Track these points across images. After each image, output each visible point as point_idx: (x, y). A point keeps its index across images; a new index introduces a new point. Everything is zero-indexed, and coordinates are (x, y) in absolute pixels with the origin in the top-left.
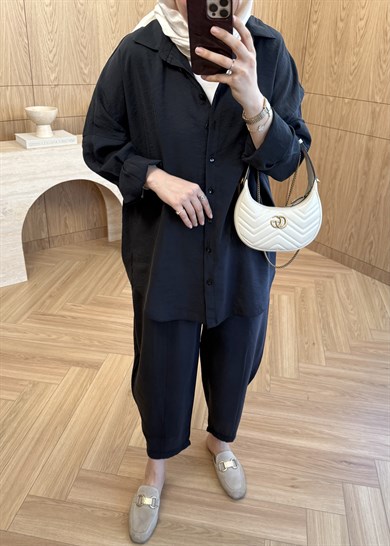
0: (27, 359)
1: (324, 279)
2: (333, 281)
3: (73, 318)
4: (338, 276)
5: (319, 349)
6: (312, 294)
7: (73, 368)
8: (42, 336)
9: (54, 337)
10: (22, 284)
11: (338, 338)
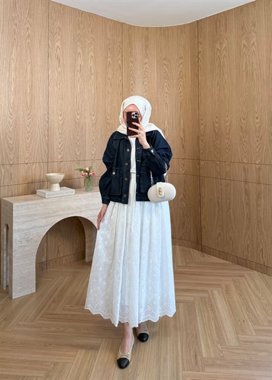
0: (45, 346)
1: (238, 278)
2: (244, 279)
3: (72, 315)
4: (246, 275)
5: (248, 325)
6: (233, 288)
7: (80, 350)
8: (53, 329)
9: (61, 329)
10: (32, 294)
11: (258, 316)
